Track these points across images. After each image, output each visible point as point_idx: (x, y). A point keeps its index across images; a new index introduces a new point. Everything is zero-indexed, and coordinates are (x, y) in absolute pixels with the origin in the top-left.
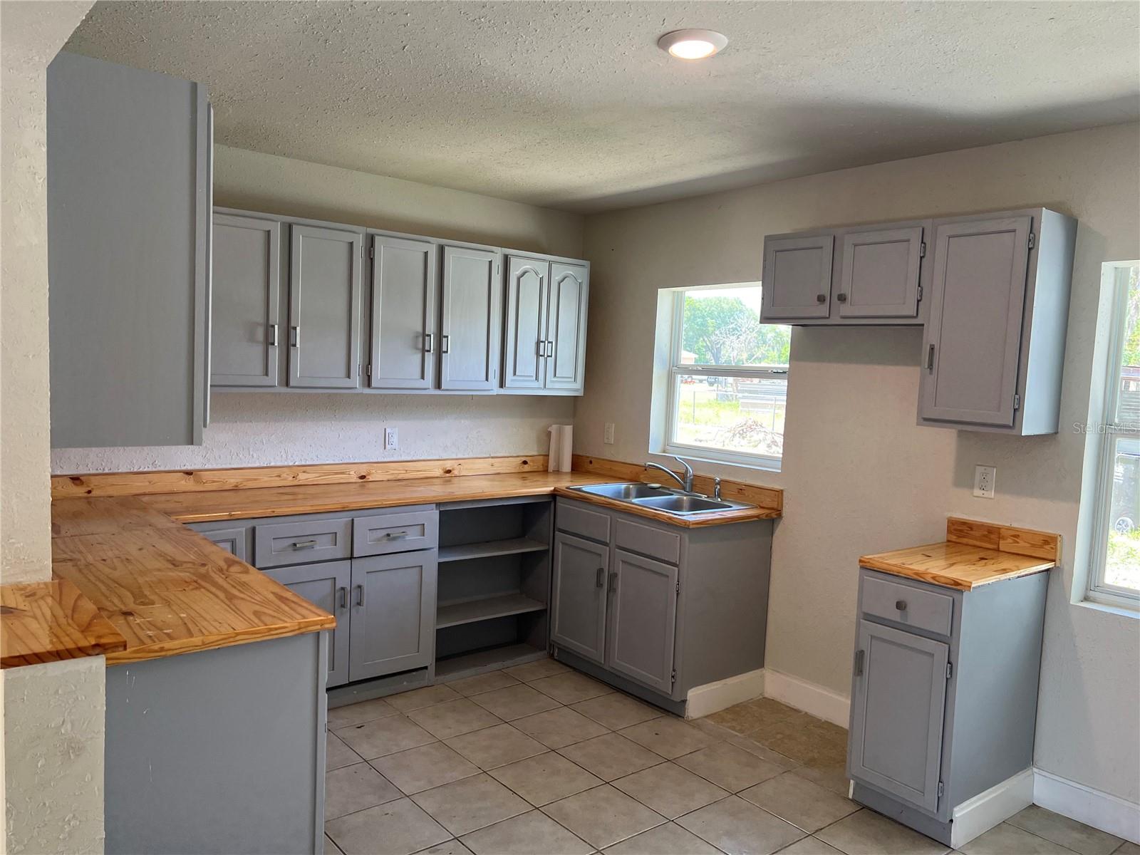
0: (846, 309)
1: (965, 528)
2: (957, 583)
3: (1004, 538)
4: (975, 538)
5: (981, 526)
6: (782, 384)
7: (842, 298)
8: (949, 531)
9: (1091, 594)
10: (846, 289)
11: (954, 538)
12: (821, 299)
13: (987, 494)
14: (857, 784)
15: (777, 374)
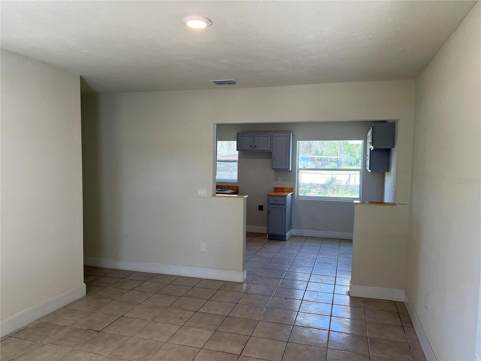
0: (256, 148)
1: (278, 189)
2: (285, 195)
3: (284, 189)
4: (279, 190)
5: (280, 188)
6: (237, 163)
7: (255, 146)
8: (274, 190)
9: (298, 197)
10: (256, 144)
11: (275, 191)
12: (251, 147)
13: (280, 182)
14: (268, 235)
15: (234, 161)
